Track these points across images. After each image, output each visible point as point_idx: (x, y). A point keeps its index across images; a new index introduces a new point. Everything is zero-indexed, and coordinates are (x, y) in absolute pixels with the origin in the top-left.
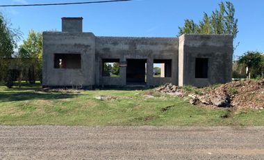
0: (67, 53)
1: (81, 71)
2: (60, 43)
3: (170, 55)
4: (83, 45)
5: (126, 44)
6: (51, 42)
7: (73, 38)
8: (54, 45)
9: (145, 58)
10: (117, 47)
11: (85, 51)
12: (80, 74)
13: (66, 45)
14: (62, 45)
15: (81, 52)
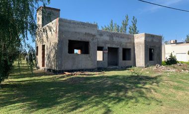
0: (79, 40)
1: (90, 57)
2: (73, 30)
3: (130, 46)
4: (91, 34)
5: (108, 36)
6: (66, 29)
7: (84, 28)
8: (69, 32)
9: (118, 47)
10: (102, 37)
11: (93, 39)
12: (89, 59)
13: (79, 33)
14: (76, 32)
15: (90, 40)
